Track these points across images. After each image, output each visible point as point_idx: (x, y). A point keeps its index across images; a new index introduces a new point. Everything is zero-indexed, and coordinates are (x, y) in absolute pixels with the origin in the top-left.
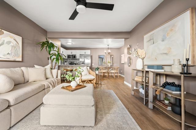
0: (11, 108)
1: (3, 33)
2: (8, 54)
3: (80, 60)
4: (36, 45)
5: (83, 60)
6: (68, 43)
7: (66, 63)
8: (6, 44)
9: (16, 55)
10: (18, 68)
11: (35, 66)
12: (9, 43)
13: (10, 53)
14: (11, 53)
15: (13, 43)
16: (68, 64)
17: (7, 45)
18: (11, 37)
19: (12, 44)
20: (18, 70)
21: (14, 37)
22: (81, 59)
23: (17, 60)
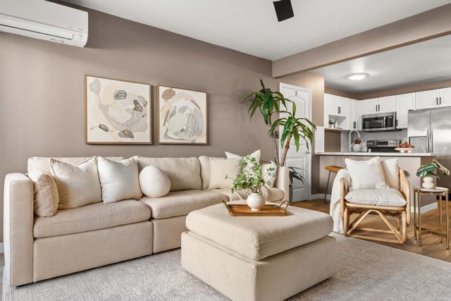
0: (154, 222)
1: (174, 93)
2: (183, 130)
3: (411, 133)
4: (240, 105)
5: (424, 133)
6: (353, 78)
7: (357, 147)
8: (179, 112)
9: (197, 132)
10: (194, 159)
11: (227, 153)
12: (183, 109)
13: (185, 129)
14: (187, 128)
15: (190, 109)
16: (365, 149)
17: (180, 114)
18: (187, 98)
19: (188, 112)
20: (191, 161)
21: (191, 97)
22: (416, 129)
23: (198, 141)
